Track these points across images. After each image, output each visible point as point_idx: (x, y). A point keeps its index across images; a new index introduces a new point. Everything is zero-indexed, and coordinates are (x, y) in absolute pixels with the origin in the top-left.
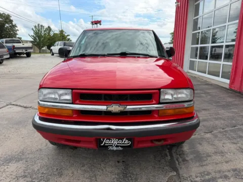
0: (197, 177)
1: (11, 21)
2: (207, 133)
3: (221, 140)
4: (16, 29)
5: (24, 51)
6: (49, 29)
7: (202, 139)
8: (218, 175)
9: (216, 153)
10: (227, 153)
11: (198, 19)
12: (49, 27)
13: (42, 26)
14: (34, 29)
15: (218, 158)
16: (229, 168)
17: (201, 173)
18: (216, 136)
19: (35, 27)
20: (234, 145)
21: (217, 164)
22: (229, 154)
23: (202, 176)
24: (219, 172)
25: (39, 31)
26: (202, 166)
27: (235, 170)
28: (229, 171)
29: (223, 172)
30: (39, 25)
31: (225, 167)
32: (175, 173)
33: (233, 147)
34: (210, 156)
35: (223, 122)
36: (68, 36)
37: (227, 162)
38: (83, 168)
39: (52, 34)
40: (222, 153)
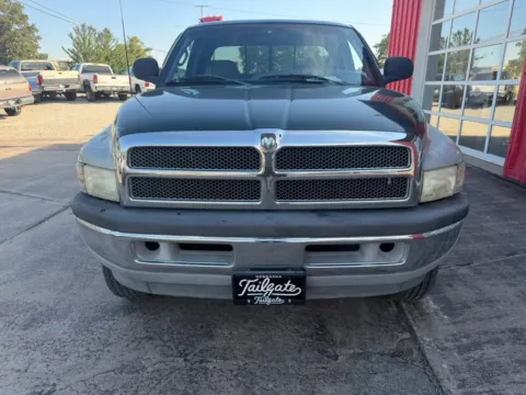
0: (447, 341)
1: (24, 18)
2: (462, 265)
3: (489, 279)
4: (36, 34)
5: (62, 88)
6: (107, 34)
7: (453, 276)
8: (484, 338)
9: (479, 302)
10: (499, 302)
11: (441, 24)
12: (107, 31)
13: (90, 28)
14: (75, 35)
15: (483, 310)
16: (503, 327)
17: (454, 335)
18: (478, 272)
19: (77, 30)
20: (513, 288)
21: (481, 320)
22: (502, 303)
23: (457, 340)
24: (486, 333)
25: (84, 39)
26: (455, 323)
27: (513, 330)
28: (503, 332)
29: (493, 334)
30: (83, 26)
31: (497, 325)
32: (408, 335)
33: (510, 291)
34: (469, 307)
35: (491, 245)
36: (148, 50)
37: (499, 317)
38: (247, 326)
39: (112, 45)
40: (490, 302)
